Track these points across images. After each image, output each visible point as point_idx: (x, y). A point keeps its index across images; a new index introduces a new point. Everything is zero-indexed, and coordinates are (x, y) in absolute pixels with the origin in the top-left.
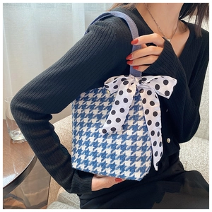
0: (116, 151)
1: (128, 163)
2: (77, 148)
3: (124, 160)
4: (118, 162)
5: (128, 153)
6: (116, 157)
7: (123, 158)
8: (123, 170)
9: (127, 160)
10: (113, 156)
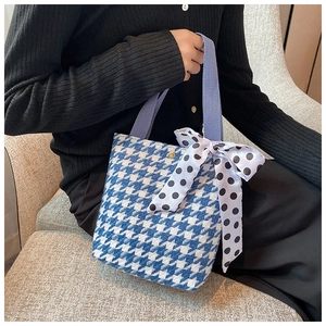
0: (167, 243)
1: (181, 265)
2: (106, 229)
3: (175, 259)
4: (166, 261)
5: (184, 250)
6: (166, 253)
7: (175, 255)
8: (172, 273)
9: (181, 259)
10: (161, 251)
